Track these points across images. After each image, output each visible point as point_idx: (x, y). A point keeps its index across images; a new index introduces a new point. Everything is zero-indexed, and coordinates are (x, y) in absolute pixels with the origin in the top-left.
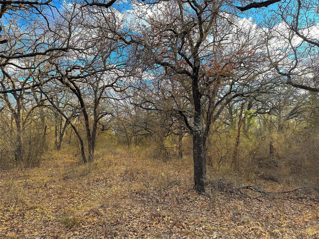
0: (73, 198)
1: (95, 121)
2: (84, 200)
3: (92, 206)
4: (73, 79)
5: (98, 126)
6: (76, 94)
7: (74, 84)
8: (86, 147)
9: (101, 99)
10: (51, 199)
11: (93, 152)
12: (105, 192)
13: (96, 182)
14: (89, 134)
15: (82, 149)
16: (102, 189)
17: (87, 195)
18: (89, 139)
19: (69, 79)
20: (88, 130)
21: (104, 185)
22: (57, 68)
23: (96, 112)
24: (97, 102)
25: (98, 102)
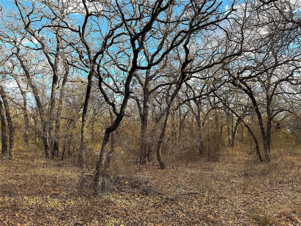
0: (258, 195)
1: (269, 119)
2: (270, 200)
3: (282, 209)
4: (244, 80)
5: (272, 125)
6: (248, 94)
7: (246, 85)
8: (261, 146)
9: (274, 95)
10: (236, 193)
11: (269, 151)
12: (293, 197)
13: (279, 184)
14: (263, 133)
15: (257, 147)
16: (289, 193)
17: (273, 196)
18: (264, 138)
19: (240, 80)
20: (262, 128)
21: (290, 188)
22: (229, 73)
23: (269, 110)
24: (269, 99)
25: (271, 99)
